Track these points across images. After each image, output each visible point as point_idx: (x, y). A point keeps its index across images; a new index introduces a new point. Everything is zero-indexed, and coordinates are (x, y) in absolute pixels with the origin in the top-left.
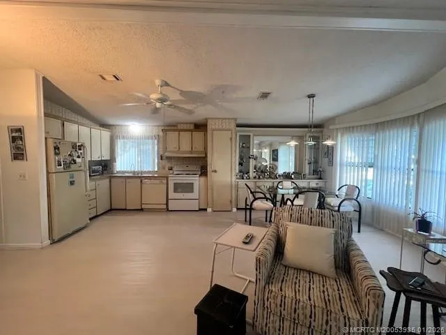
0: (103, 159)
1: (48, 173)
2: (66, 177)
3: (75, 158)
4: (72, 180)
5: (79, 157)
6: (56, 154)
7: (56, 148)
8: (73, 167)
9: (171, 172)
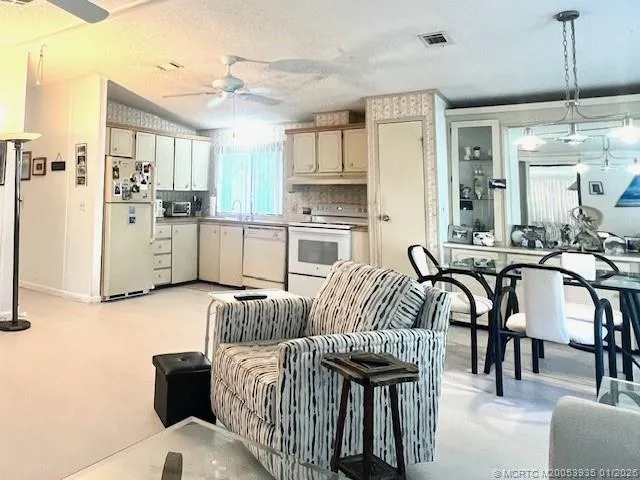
0: (194, 189)
1: (105, 203)
2: (124, 211)
3: (138, 184)
4: (132, 215)
5: (143, 182)
6: (115, 177)
7: (116, 169)
8: (135, 196)
9: (308, 218)
